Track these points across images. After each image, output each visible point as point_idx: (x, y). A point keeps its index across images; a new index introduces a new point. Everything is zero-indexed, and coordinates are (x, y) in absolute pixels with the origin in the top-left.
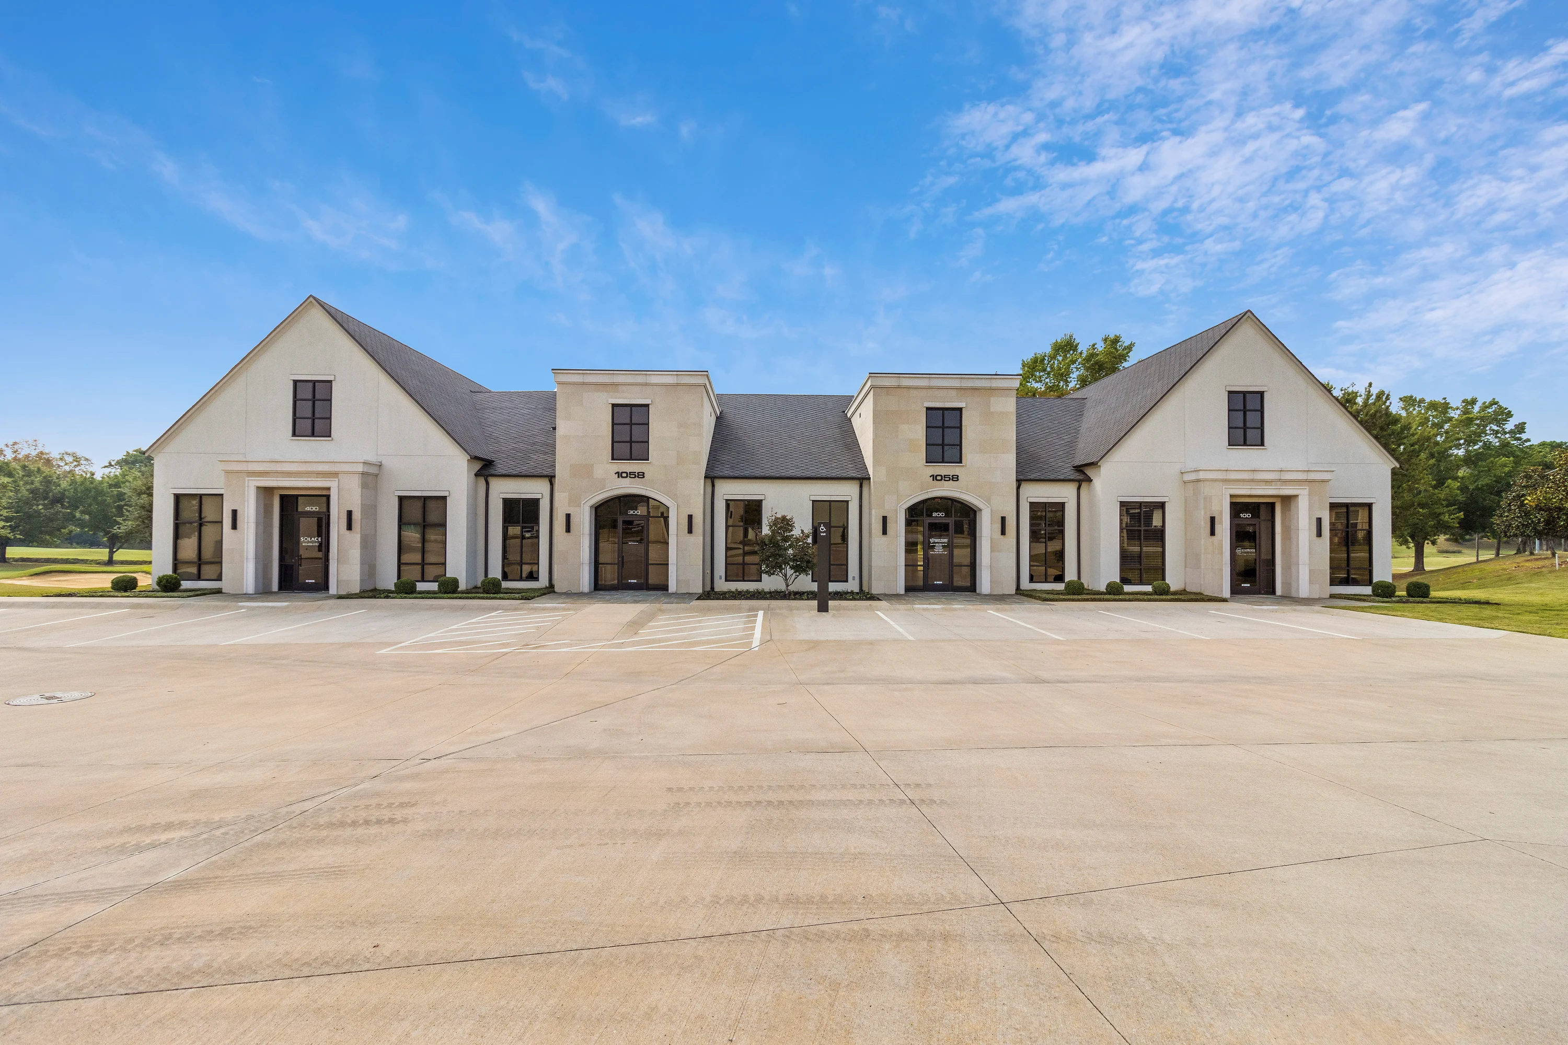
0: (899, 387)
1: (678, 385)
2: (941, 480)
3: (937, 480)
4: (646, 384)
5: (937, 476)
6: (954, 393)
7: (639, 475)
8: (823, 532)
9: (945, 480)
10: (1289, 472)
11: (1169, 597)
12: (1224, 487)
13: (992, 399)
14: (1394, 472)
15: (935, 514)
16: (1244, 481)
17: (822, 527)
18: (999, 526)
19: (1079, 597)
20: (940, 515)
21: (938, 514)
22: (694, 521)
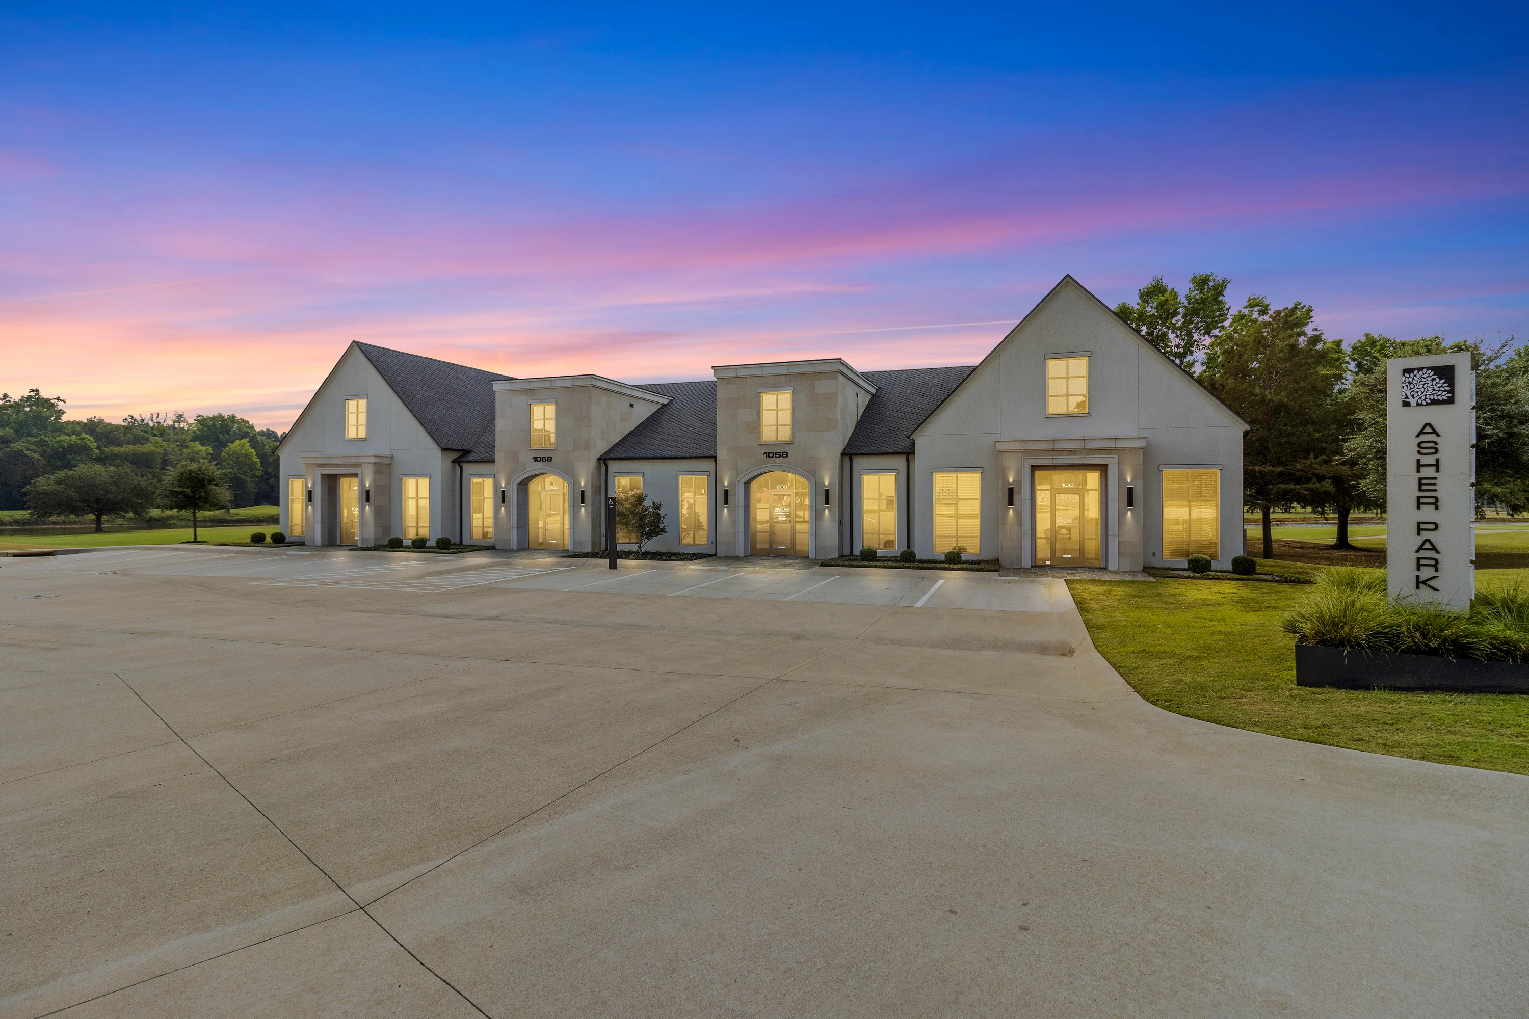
0: (737, 377)
1: (573, 387)
2: (773, 457)
3: (769, 457)
4: (553, 388)
5: (769, 453)
6: (783, 378)
7: (548, 459)
8: (611, 505)
9: (776, 457)
10: (1094, 441)
11: (959, 566)
12: (1023, 458)
13: (817, 382)
14: (1246, 434)
15: (779, 487)
16: (1044, 451)
17: (611, 501)
18: (823, 497)
19: (871, 563)
20: (784, 487)
21: (782, 487)
22: (586, 494)
